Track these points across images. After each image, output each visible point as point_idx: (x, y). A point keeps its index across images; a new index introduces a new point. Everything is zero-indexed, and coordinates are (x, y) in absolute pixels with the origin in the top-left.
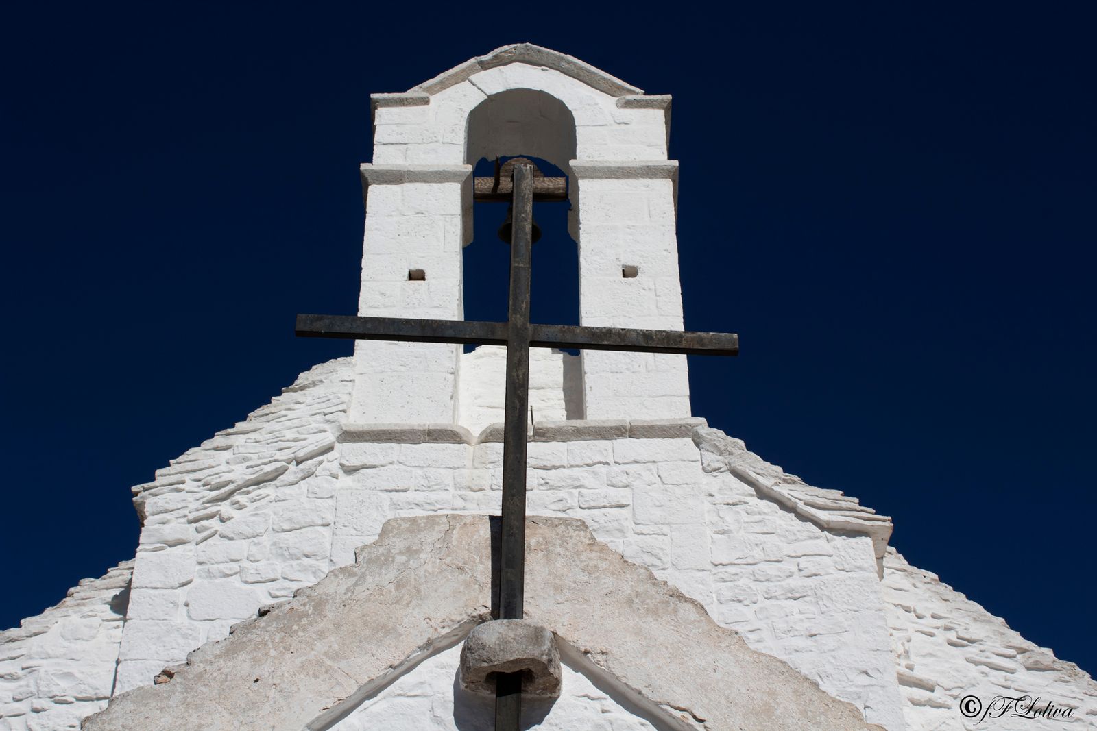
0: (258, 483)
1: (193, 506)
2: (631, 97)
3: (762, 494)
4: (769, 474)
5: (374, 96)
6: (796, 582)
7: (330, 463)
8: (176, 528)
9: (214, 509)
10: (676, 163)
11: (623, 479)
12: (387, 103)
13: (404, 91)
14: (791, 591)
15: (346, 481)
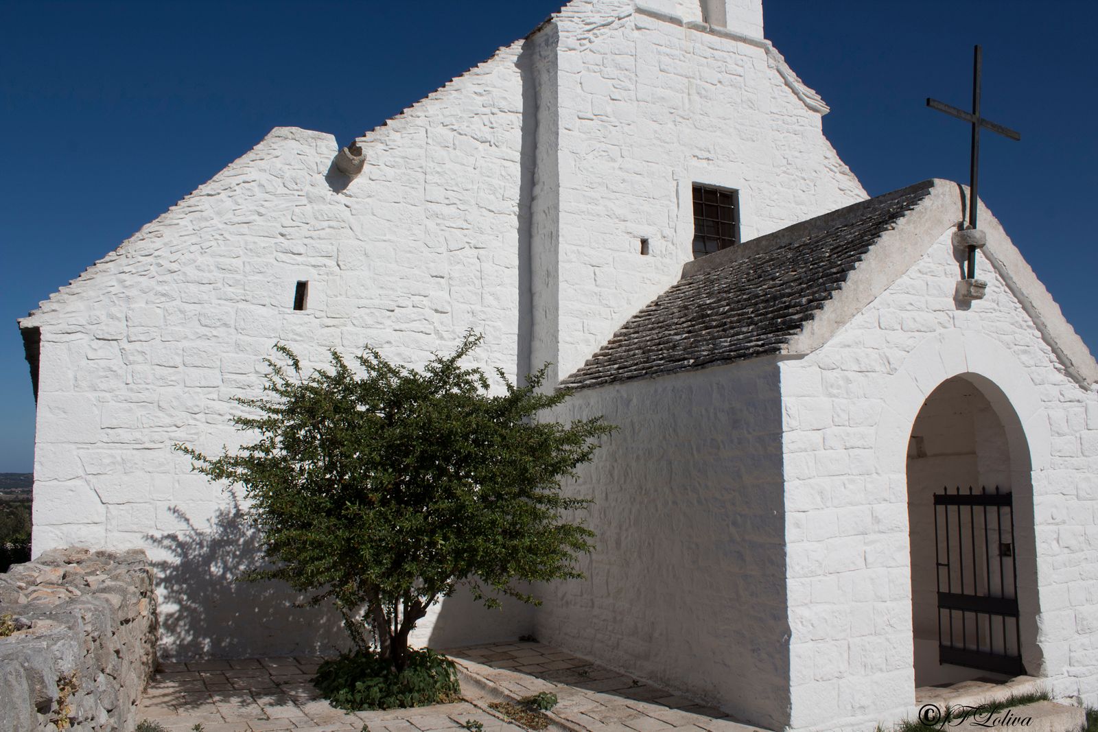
0: (604, 25)
1: (578, 31)
4: (791, 76)
6: (796, 127)
7: (631, 22)
8: (572, 41)
9: (587, 35)
11: (739, 62)
14: (796, 131)
15: (637, 33)
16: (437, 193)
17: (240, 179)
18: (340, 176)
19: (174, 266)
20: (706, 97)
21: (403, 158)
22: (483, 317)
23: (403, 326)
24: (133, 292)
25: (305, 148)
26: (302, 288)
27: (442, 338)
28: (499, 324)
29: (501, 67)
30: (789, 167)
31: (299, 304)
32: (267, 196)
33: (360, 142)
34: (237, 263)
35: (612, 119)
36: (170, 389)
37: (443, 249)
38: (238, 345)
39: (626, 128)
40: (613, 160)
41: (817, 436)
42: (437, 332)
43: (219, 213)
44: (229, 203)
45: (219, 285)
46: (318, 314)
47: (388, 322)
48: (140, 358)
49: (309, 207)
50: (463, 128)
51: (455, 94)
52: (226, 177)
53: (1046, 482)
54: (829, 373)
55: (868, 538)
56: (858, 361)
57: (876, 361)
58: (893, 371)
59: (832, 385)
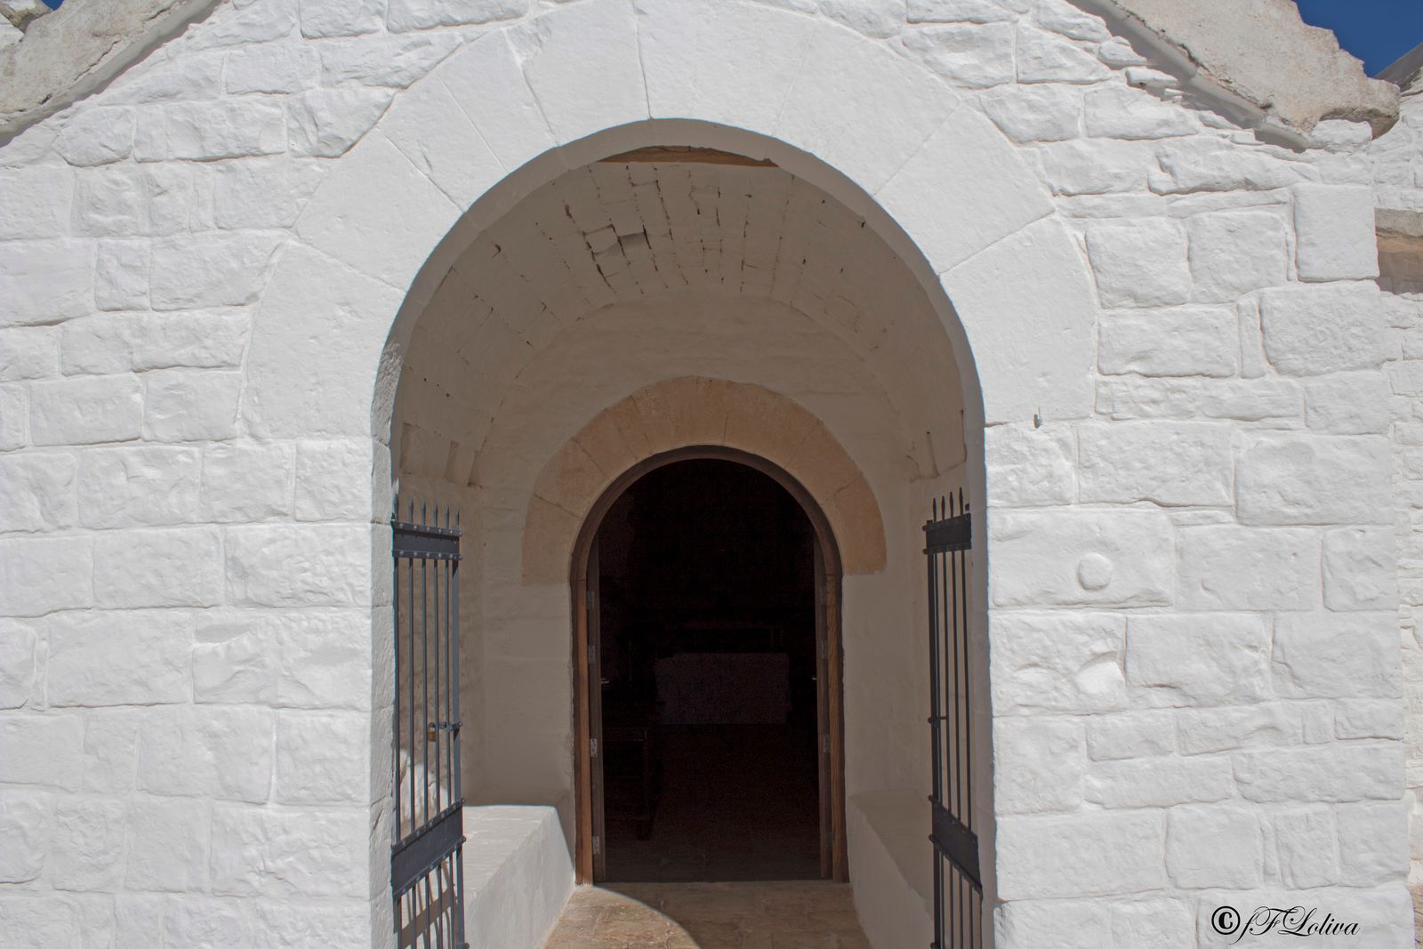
53: (1064, 465)
54: (96, 176)
55: (213, 617)
56: (197, 132)
57: (271, 124)
58: (335, 148)
59: (96, 206)
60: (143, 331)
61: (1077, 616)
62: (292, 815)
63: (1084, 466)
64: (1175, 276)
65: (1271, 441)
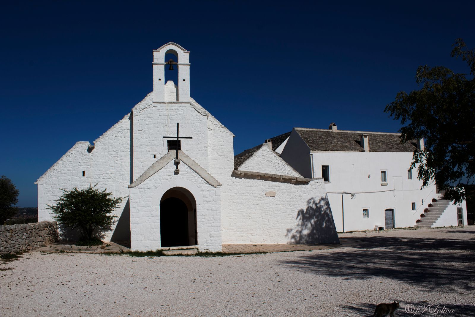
0: (144, 108)
1: (138, 111)
2: (185, 51)
3: (197, 111)
5: (153, 50)
7: (152, 106)
8: (136, 114)
9: (140, 112)
10: (190, 64)
11: (182, 109)
12: (155, 51)
13: (157, 50)
14: (199, 122)
15: (154, 108)
16: (111, 150)
17: (71, 153)
18: (90, 150)
19: (59, 171)
20: (172, 119)
21: (104, 144)
22: (122, 174)
23: (104, 178)
24: (53, 176)
25: (83, 145)
26: (84, 172)
27: (113, 179)
28: (126, 175)
29: (125, 120)
30: (196, 132)
31: (84, 175)
32: (76, 156)
33: (94, 142)
34: (71, 169)
35: (147, 129)
36: (60, 193)
37: (113, 161)
38: (72, 184)
39: (150, 131)
40: (147, 139)
41: (137, 200)
42: (112, 178)
43: (67, 160)
44: (69, 158)
45: (68, 173)
46: (87, 177)
47: (101, 177)
48: (54, 188)
49: (84, 157)
50: (116, 135)
51: (114, 128)
52: (68, 153)
53: (201, 207)
54: (140, 189)
55: (150, 217)
56: (147, 187)
57: (152, 186)
58: (156, 188)
59: (141, 191)
60: (145, 200)
61: (202, 216)
62: (156, 229)
63: (202, 207)
64: (208, 196)
65: (214, 205)
